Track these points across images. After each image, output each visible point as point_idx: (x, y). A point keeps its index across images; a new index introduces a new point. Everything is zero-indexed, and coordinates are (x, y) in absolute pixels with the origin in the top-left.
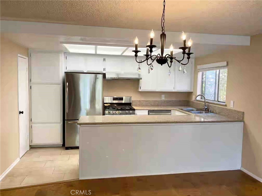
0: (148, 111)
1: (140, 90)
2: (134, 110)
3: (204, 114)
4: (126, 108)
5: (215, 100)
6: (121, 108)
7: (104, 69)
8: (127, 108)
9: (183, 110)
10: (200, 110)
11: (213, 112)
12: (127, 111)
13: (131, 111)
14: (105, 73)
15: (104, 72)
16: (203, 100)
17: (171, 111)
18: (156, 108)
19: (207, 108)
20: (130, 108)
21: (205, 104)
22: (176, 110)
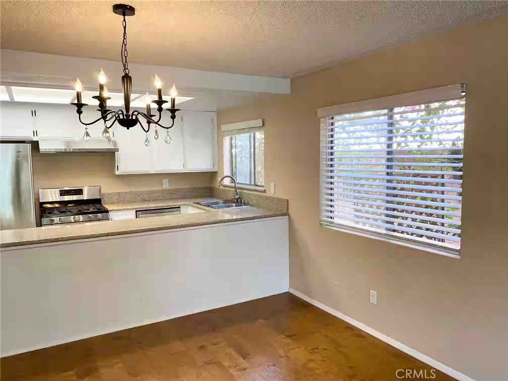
0: (136, 211)
1: (117, 173)
2: (107, 211)
3: (234, 209)
4: (89, 210)
5: (250, 184)
6: (79, 211)
7: (35, 133)
8: (91, 210)
9: (200, 204)
10: (228, 202)
11: (248, 204)
12: (90, 215)
13: (99, 215)
14: (38, 141)
15: (35, 139)
16: (233, 185)
17: (179, 207)
18: (152, 205)
19: (239, 198)
20: (98, 209)
21: (236, 191)
22: (189, 205)
